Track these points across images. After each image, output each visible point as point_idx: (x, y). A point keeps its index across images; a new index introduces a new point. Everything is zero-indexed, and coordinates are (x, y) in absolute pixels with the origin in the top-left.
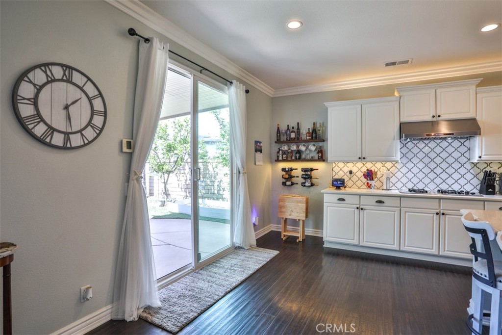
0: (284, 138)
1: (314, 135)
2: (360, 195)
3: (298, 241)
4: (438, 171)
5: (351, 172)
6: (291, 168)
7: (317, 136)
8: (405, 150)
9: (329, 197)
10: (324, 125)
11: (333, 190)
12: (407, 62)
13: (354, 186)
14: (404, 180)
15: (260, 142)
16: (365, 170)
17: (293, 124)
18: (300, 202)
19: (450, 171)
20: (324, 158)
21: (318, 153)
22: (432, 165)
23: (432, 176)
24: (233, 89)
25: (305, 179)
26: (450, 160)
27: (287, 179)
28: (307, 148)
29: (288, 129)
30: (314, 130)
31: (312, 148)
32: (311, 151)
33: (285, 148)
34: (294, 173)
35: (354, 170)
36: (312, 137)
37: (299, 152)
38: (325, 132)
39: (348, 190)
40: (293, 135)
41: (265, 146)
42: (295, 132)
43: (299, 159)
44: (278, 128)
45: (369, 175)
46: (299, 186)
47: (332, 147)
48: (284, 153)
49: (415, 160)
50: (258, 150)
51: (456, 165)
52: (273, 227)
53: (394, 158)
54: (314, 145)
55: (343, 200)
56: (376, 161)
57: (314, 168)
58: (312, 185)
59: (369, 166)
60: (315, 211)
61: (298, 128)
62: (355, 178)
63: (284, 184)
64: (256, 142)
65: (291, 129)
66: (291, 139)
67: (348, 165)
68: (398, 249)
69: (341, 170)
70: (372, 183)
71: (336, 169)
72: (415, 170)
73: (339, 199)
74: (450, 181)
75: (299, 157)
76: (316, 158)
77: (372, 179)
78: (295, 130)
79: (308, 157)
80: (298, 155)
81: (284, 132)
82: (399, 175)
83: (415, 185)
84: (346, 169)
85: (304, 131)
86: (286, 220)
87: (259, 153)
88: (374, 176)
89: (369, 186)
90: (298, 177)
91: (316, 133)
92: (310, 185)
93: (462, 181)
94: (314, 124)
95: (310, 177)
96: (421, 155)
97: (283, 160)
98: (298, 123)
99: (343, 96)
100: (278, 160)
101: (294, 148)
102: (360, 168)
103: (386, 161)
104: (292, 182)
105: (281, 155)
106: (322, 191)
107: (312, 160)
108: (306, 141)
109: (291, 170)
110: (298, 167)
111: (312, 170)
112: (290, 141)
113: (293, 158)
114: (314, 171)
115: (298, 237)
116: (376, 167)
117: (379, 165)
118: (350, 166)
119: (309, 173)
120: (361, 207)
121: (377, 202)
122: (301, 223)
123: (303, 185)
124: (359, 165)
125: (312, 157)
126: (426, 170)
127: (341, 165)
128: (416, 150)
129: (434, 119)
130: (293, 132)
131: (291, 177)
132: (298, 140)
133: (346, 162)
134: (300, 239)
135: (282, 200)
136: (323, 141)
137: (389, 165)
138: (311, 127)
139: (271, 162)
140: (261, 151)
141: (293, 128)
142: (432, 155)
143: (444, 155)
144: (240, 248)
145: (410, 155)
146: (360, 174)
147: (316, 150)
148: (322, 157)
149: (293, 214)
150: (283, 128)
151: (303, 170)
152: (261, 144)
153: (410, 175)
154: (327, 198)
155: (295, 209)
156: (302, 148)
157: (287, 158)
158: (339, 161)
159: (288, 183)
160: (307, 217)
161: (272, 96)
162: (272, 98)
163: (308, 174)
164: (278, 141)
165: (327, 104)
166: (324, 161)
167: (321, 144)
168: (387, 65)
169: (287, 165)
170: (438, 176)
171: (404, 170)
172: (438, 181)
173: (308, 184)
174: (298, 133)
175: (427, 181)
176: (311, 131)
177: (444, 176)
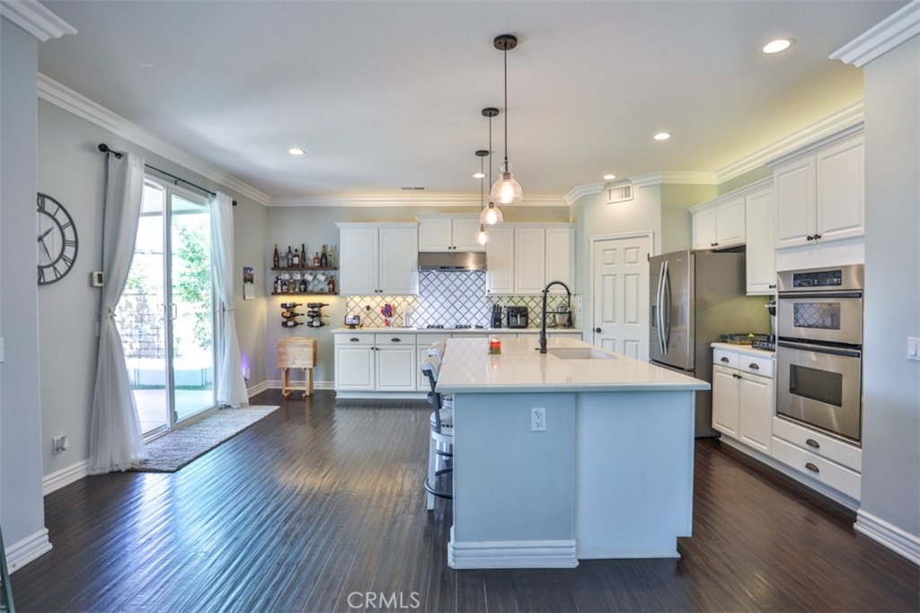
0: (283, 263)
1: (324, 261)
2: (375, 334)
3: (304, 395)
4: (458, 305)
5: (368, 308)
6: (294, 303)
7: (327, 262)
8: (426, 282)
9: (341, 339)
10: (336, 249)
11: (347, 330)
12: (423, 189)
13: (373, 324)
14: (426, 316)
15: (251, 269)
16: (384, 305)
17: (297, 245)
18: (306, 346)
19: (469, 305)
20: (336, 291)
21: (329, 284)
22: (453, 299)
23: (452, 310)
24: (216, 202)
25: (312, 317)
26: (469, 294)
27: (289, 318)
28: (315, 277)
29: (290, 252)
30: (324, 255)
31: (322, 278)
32: (319, 281)
33: (286, 276)
34: (297, 310)
35: (373, 305)
36: (321, 264)
37: (304, 282)
38: (337, 258)
39: (364, 329)
40: (296, 260)
41: (257, 274)
42: (298, 256)
43: (305, 292)
44: (276, 250)
45: (388, 311)
46: (305, 328)
47: (345, 277)
48: (284, 283)
49: (437, 294)
50: (249, 279)
51: (474, 299)
52: (270, 384)
53: (413, 292)
54: (324, 274)
55: (357, 340)
56: (397, 295)
57: (324, 303)
58: (322, 325)
59: (389, 300)
60: (323, 357)
61: (303, 251)
62: (373, 315)
63: (285, 324)
64: (246, 269)
65: (294, 253)
66: (293, 265)
67: (365, 299)
68: (414, 390)
69: (357, 304)
70: (391, 320)
71: (352, 304)
72: (436, 305)
73: (353, 340)
74: (469, 316)
75: (304, 288)
76: (327, 290)
77: (391, 316)
78: (300, 254)
79: (316, 289)
80: (303, 287)
81: (284, 255)
82: (421, 310)
84: (363, 305)
85: (311, 256)
86: (287, 371)
87: (249, 283)
88: (393, 313)
89: (388, 324)
90: (303, 315)
91: (326, 258)
92: (318, 324)
93: (479, 316)
94: (324, 246)
95: (319, 315)
96: (442, 288)
97: (283, 293)
98: (303, 245)
99: (360, 216)
100: (275, 293)
101: (298, 277)
102: (377, 303)
103: (407, 295)
104: (295, 322)
105: (279, 287)
106: (333, 331)
107: (321, 293)
108: (313, 268)
109: (294, 306)
110: (303, 302)
111: (321, 305)
112: (291, 267)
113: (297, 290)
114: (324, 307)
115: (304, 392)
116: (398, 303)
117: (399, 299)
118: (368, 301)
119: (316, 309)
120: (377, 347)
121: (393, 340)
122: (308, 372)
123: (310, 325)
124: (378, 299)
125: (322, 289)
126: (447, 305)
127: (357, 299)
128: (437, 283)
129: (451, 251)
130: (295, 256)
131: (294, 315)
132: (302, 266)
133: (362, 296)
134: (308, 393)
135: (281, 345)
136: (336, 269)
137: (410, 299)
138: (320, 251)
139: (266, 295)
140: (251, 281)
141: (296, 251)
142: (453, 288)
143: (463, 288)
144: (227, 407)
145: (431, 288)
146: (378, 310)
147: (326, 280)
148: (333, 289)
149: (297, 362)
150: (283, 250)
151: (310, 306)
152: (252, 272)
153: (431, 310)
154: (338, 339)
155: (299, 355)
156: (309, 277)
157: (288, 289)
158: (355, 295)
159: (291, 323)
160: (315, 364)
161: (266, 205)
162: (267, 208)
163: (316, 312)
164: (276, 267)
165: (339, 225)
166: (336, 294)
167: (332, 273)
168: (403, 189)
169: (289, 300)
170: (458, 310)
171: (426, 305)
172: (458, 316)
173: (315, 324)
174: (303, 256)
175: (447, 316)
176: (320, 256)
177: (463, 310)
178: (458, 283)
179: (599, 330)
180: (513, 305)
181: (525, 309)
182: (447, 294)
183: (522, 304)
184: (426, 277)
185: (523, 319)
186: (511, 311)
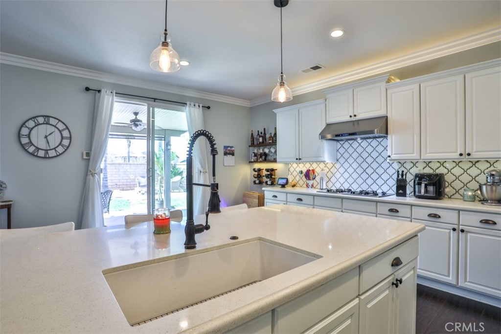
0: (255, 142)
2: (286, 193)
4: (370, 171)
5: (301, 172)
6: (259, 169)
9: (268, 195)
15: (233, 147)
17: (262, 130)
18: (255, 197)
22: (365, 165)
23: (364, 176)
25: (268, 178)
28: (270, 151)
29: (258, 134)
30: (275, 135)
33: (256, 151)
34: (261, 173)
35: (304, 170)
36: (273, 141)
37: (265, 154)
40: (261, 140)
42: (262, 137)
43: (265, 160)
44: (252, 134)
45: (308, 175)
46: (264, 185)
48: (255, 155)
49: (351, 160)
50: (229, 153)
51: (385, 165)
53: (322, 159)
54: (274, 148)
57: (275, 168)
58: (272, 184)
61: (265, 134)
63: (254, 182)
64: (226, 147)
65: (260, 134)
66: (260, 143)
69: (295, 170)
72: (351, 170)
75: (265, 158)
78: (263, 135)
81: (255, 136)
83: (350, 185)
85: (268, 136)
87: (229, 157)
90: (263, 176)
94: (275, 128)
96: (355, 155)
97: (255, 162)
98: (265, 129)
100: (251, 162)
101: (261, 151)
104: (260, 181)
105: (253, 158)
108: (269, 144)
110: (263, 167)
111: (272, 170)
112: (260, 145)
113: (261, 159)
119: (270, 173)
120: (288, 203)
123: (266, 183)
124: (308, 165)
125: (274, 159)
126: (360, 170)
131: (260, 176)
132: (264, 144)
137: (330, 165)
138: (273, 132)
140: (232, 154)
141: (262, 133)
145: (346, 155)
150: (255, 134)
151: (267, 170)
152: (233, 149)
153: (346, 175)
156: (267, 151)
157: (257, 159)
159: (257, 182)
161: (249, 106)
162: (251, 109)
163: (269, 175)
164: (252, 145)
165: (275, 111)
169: (257, 166)
170: (369, 176)
171: (342, 170)
172: (370, 181)
173: (269, 183)
174: (264, 138)
175: (360, 181)
176: (273, 136)
177: (375, 176)
178: (369, 149)
180: (431, 171)
182: (360, 160)
183: (442, 170)
184: (342, 145)
185: (431, 188)
186: (420, 178)
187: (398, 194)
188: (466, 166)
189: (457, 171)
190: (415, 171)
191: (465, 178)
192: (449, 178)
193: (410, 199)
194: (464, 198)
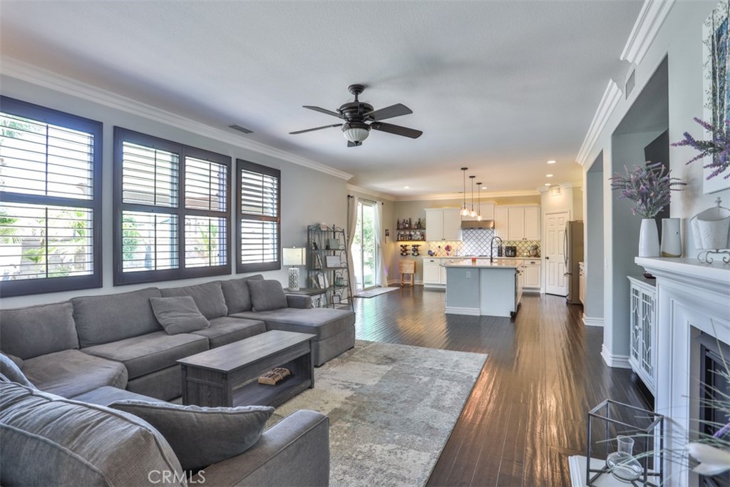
0: (401, 227)
1: (419, 225)
2: (441, 258)
3: (410, 286)
4: (482, 246)
5: (439, 247)
7: (421, 226)
8: (466, 235)
9: (426, 260)
10: (425, 220)
11: (429, 256)
13: (441, 254)
14: (466, 251)
15: (388, 230)
16: (446, 246)
17: (407, 219)
18: (411, 264)
21: (421, 236)
23: (479, 248)
24: (376, 205)
25: (414, 251)
27: (404, 252)
28: (415, 233)
29: (404, 221)
30: (419, 223)
31: (419, 233)
32: (417, 235)
33: (403, 233)
34: (407, 248)
35: (441, 246)
36: (418, 227)
37: (410, 235)
38: (425, 224)
39: (436, 256)
40: (407, 226)
41: (390, 232)
43: (411, 240)
44: (398, 221)
45: (448, 248)
46: (411, 256)
47: (428, 232)
48: (402, 236)
49: (472, 240)
50: (387, 235)
52: (396, 281)
53: (460, 239)
54: (419, 231)
55: (433, 261)
56: (452, 241)
57: (419, 244)
58: (418, 255)
59: (449, 243)
60: (418, 269)
61: (410, 221)
62: (441, 250)
63: (402, 254)
64: (386, 230)
65: (406, 222)
67: (438, 243)
69: (434, 246)
70: (449, 252)
71: (432, 245)
72: (472, 246)
73: (431, 261)
75: (410, 238)
76: (420, 239)
78: (408, 222)
79: (416, 238)
81: (402, 223)
82: (464, 248)
84: (437, 246)
85: (413, 223)
86: (403, 274)
88: (450, 249)
89: (448, 254)
90: (410, 250)
94: (419, 219)
95: (417, 250)
96: (474, 237)
97: (401, 240)
98: (410, 218)
99: (436, 204)
100: (398, 240)
101: (408, 233)
102: (443, 245)
103: (457, 241)
104: (406, 253)
105: (400, 238)
106: (423, 257)
107: (418, 240)
108: (415, 229)
109: (406, 246)
110: (410, 244)
111: (418, 246)
112: (405, 229)
113: (407, 239)
115: (410, 284)
116: (453, 245)
117: (454, 243)
120: (442, 264)
122: (412, 276)
123: (413, 254)
124: (444, 243)
126: (477, 246)
127: (434, 243)
128: (472, 235)
131: (406, 250)
132: (410, 228)
133: (436, 241)
134: (412, 285)
135: (401, 263)
136: (424, 229)
137: (459, 243)
138: (417, 221)
139: (394, 241)
140: (388, 235)
142: (479, 238)
144: (380, 287)
145: (469, 238)
146: (444, 248)
148: (424, 239)
149: (407, 270)
150: (401, 221)
151: (413, 246)
153: (469, 248)
154: (425, 261)
155: (408, 268)
156: (412, 233)
157: (404, 239)
158: (433, 241)
159: (404, 254)
160: (415, 272)
162: (395, 202)
163: (416, 249)
164: (398, 229)
165: (425, 209)
166: (425, 241)
167: (423, 231)
169: (404, 243)
171: (466, 245)
172: (482, 251)
173: (415, 254)
174: (410, 224)
176: (417, 223)
178: (482, 235)
179: (548, 258)
180: (509, 245)
181: (515, 247)
183: (515, 245)
184: (466, 232)
185: (513, 253)
186: (508, 249)
187: (499, 256)
188: (523, 243)
189: (520, 245)
190: (504, 246)
191: (523, 248)
192: (518, 248)
193: (504, 257)
194: (523, 256)
